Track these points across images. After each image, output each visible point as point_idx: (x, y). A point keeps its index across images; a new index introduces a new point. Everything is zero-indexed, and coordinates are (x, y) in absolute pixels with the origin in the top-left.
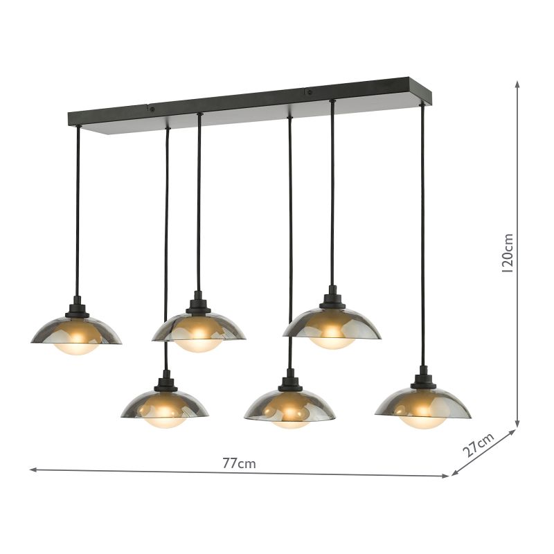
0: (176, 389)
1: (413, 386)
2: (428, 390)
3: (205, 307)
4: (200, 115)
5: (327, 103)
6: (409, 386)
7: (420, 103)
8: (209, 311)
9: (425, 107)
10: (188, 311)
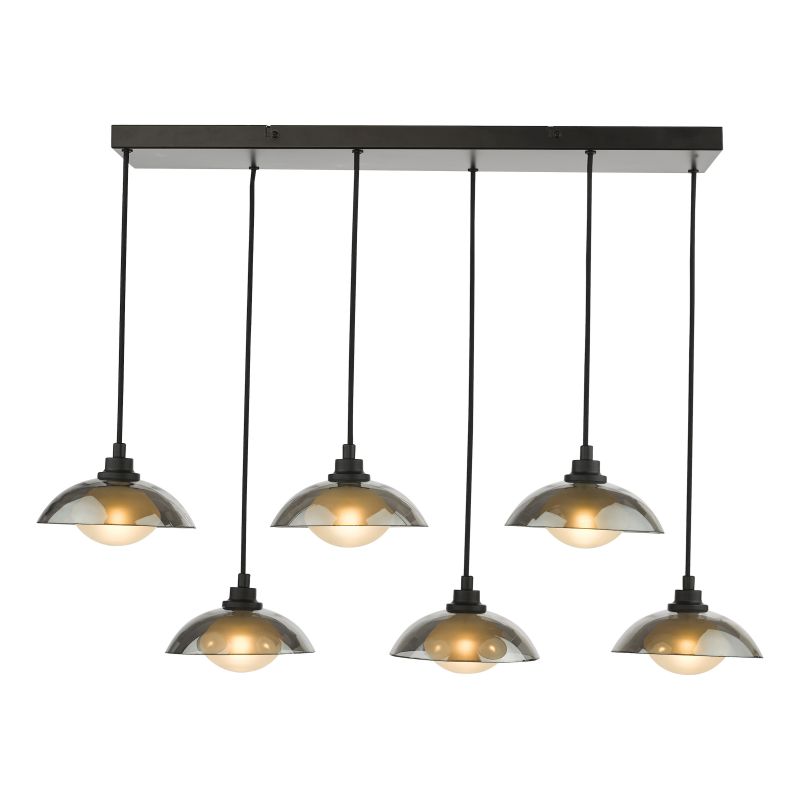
0: (259, 606)
1: (671, 607)
2: (694, 614)
3: (360, 471)
4: (357, 152)
5: (582, 155)
6: (666, 608)
7: (690, 168)
8: (367, 478)
9: (697, 174)
10: (331, 478)
